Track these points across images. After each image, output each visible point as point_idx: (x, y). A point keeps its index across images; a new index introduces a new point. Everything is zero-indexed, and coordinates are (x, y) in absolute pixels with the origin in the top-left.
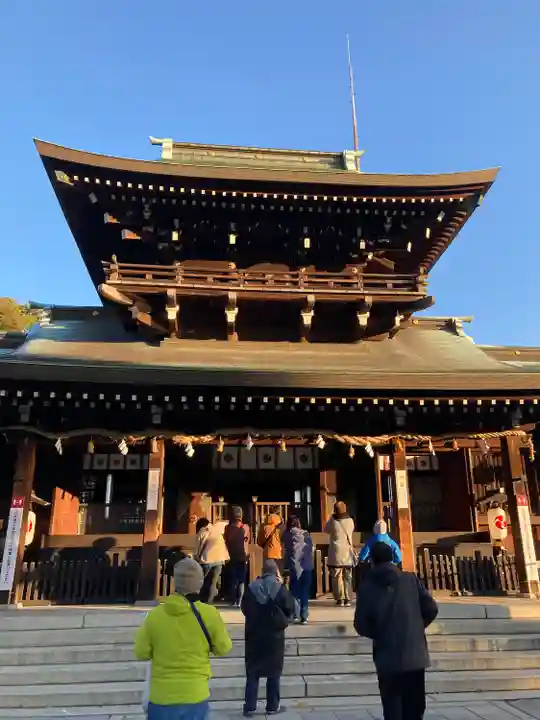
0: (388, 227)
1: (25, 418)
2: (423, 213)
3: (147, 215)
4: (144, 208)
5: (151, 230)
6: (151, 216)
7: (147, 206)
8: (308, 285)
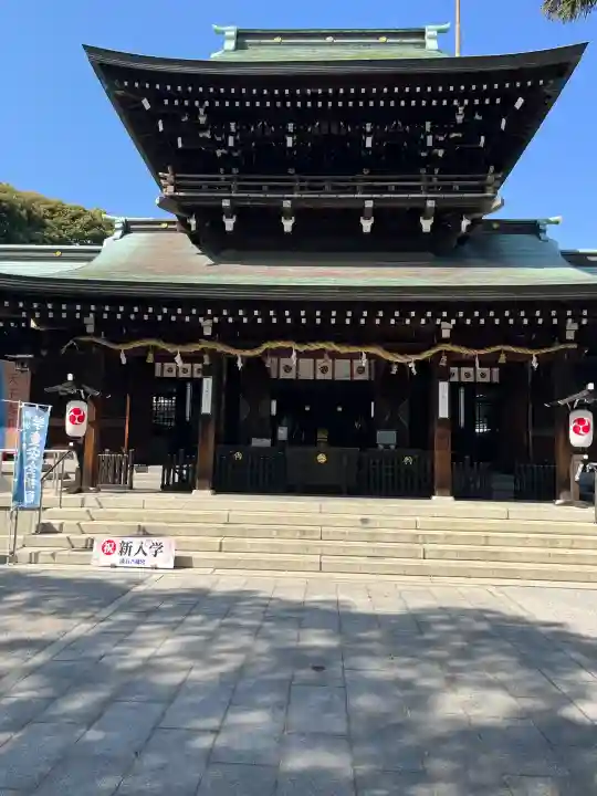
0: (459, 119)
1: (90, 329)
2: (498, 101)
3: (202, 120)
4: (198, 112)
5: (208, 135)
6: (207, 121)
7: (202, 111)
8: (367, 190)
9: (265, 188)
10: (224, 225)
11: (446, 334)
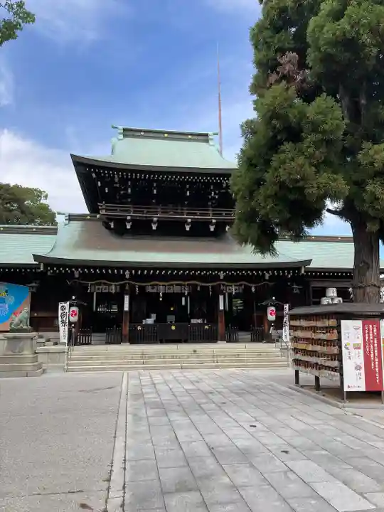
4: (115, 177)
5: (118, 186)
8: (188, 214)
9: (145, 212)
10: (126, 226)
11: (222, 277)
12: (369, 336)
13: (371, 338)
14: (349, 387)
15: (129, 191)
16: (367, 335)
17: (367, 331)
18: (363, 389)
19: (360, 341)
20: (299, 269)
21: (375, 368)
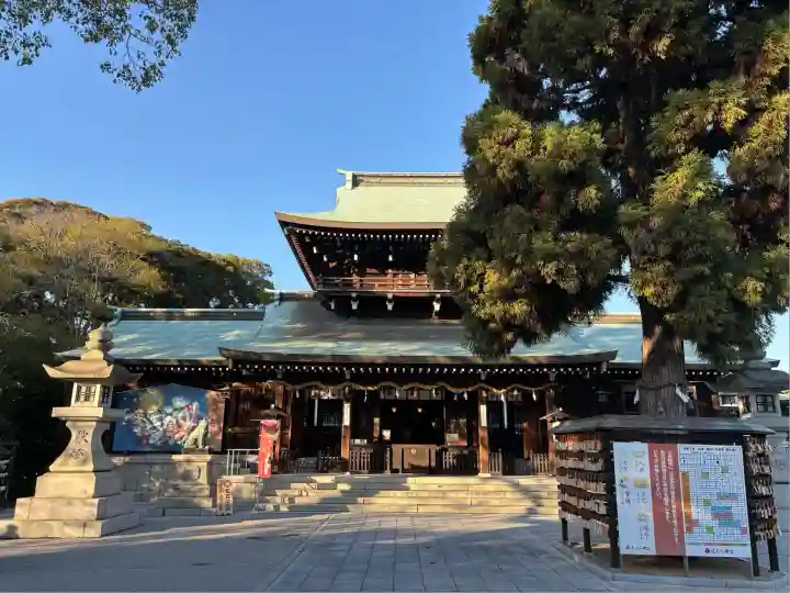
1: (280, 376)
5: (341, 252)
9: (376, 286)
10: (351, 305)
11: (483, 378)
12: (660, 468)
13: (664, 471)
14: (628, 548)
15: (356, 257)
16: (656, 466)
17: (657, 460)
18: (652, 552)
19: (646, 475)
20: (598, 365)
21: (671, 519)
